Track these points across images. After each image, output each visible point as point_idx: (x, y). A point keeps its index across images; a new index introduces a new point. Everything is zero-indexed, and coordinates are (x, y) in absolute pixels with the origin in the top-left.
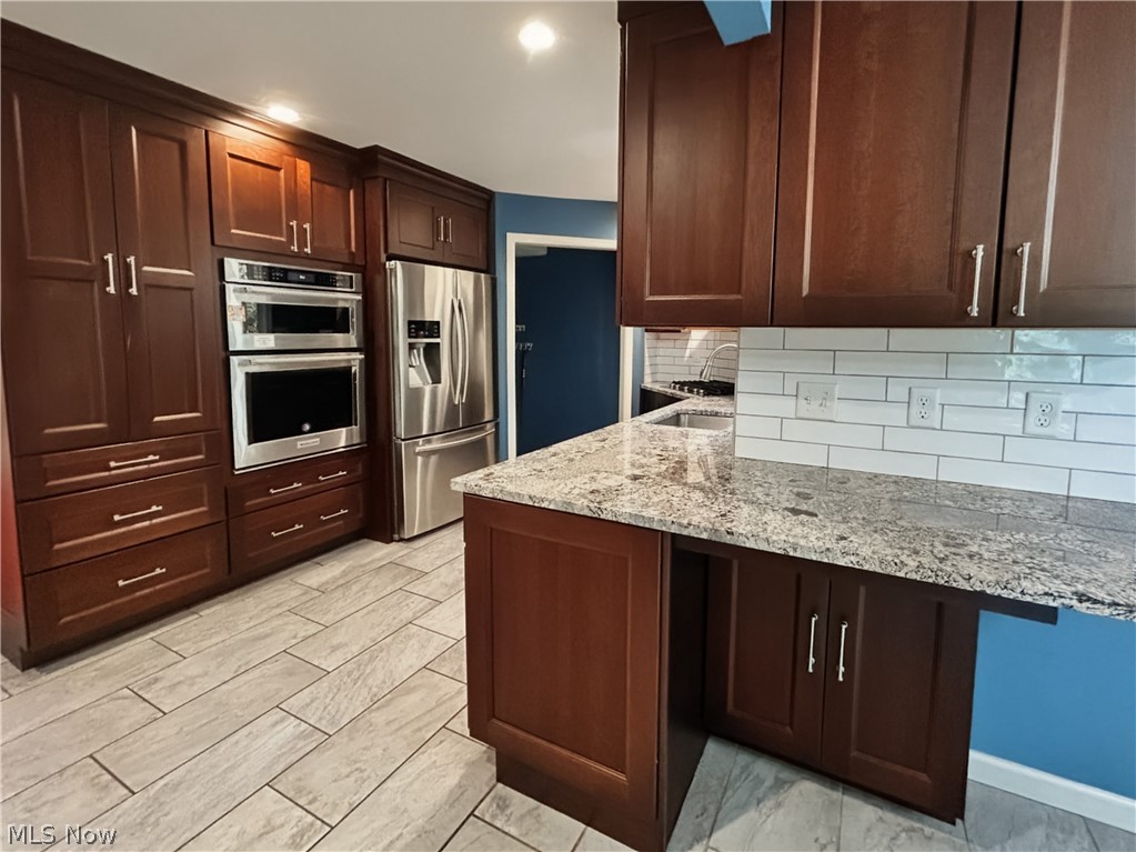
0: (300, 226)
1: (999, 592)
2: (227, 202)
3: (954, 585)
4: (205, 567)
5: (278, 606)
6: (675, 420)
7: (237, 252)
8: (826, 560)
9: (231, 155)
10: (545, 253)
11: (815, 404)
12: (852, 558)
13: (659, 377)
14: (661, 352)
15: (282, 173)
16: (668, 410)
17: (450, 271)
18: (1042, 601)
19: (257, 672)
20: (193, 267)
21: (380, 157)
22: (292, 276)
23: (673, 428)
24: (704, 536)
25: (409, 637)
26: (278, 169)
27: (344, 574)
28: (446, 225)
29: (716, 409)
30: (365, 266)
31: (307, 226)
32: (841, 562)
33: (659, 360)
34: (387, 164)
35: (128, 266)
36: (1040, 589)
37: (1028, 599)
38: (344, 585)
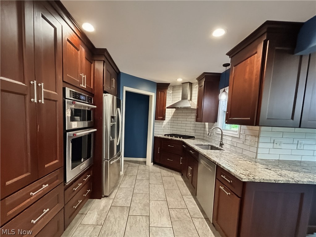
9: (68, 40)
11: (278, 145)
15: (79, 52)
20: (57, 91)
28: (114, 81)
31: (85, 77)
35: (39, 87)
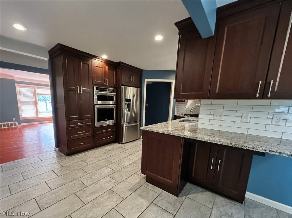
0: (106, 79)
1: (252, 149)
2: (94, 75)
3: (243, 148)
4: (90, 143)
5: (102, 152)
6: (184, 121)
7: (95, 85)
8: (216, 143)
9: (95, 66)
10: (152, 83)
11: (218, 117)
12: (221, 142)
13: (179, 113)
14: (180, 107)
15: (103, 69)
16: (182, 119)
17: (132, 88)
18: (261, 151)
19: (102, 161)
20: (89, 88)
21: (121, 64)
22: (104, 89)
23: (183, 122)
24: (191, 138)
25: (127, 159)
26: (103, 68)
27: (112, 148)
28: (132, 78)
29: (193, 120)
30: (117, 87)
31: (107, 79)
32: (219, 143)
33: (179, 109)
34: (122, 65)
35: (80, 88)
36: (261, 149)
37: (258, 151)
38: (113, 150)
